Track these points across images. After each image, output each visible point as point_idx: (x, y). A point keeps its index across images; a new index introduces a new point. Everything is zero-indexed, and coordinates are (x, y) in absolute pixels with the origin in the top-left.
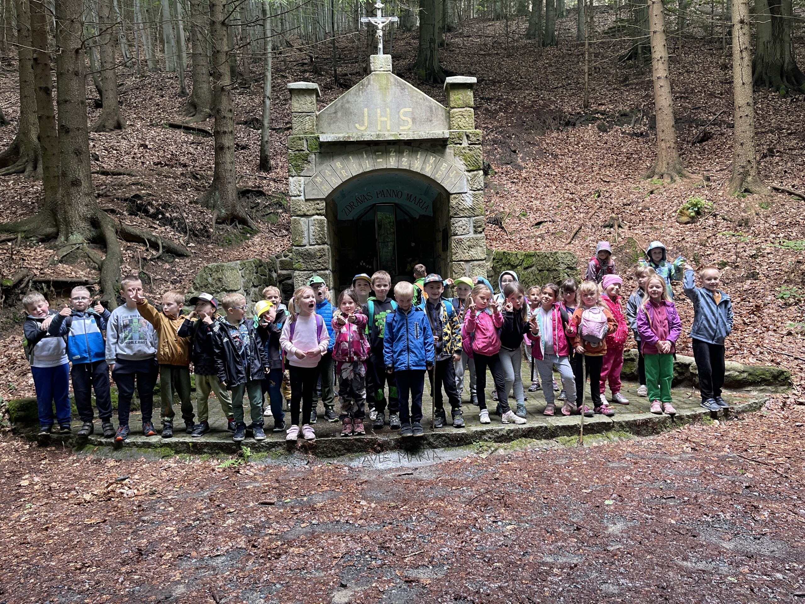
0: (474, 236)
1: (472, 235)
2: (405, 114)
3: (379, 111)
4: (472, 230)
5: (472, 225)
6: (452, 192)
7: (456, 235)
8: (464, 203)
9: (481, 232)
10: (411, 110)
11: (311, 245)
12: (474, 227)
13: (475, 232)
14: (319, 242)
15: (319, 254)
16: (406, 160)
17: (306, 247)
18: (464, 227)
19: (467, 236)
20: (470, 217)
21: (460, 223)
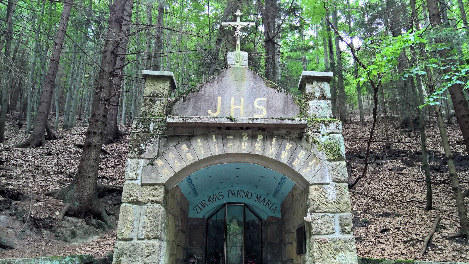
0: (342, 236)
1: (338, 235)
2: (260, 103)
3: (233, 99)
4: (338, 229)
5: (338, 222)
6: (310, 182)
7: (319, 234)
8: (327, 195)
9: (349, 233)
10: (265, 99)
11: (139, 239)
12: (341, 224)
13: (343, 232)
14: (150, 235)
15: (147, 251)
16: (259, 145)
17: (134, 242)
18: (328, 225)
19: (332, 236)
20: (335, 213)
21: (324, 219)
